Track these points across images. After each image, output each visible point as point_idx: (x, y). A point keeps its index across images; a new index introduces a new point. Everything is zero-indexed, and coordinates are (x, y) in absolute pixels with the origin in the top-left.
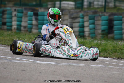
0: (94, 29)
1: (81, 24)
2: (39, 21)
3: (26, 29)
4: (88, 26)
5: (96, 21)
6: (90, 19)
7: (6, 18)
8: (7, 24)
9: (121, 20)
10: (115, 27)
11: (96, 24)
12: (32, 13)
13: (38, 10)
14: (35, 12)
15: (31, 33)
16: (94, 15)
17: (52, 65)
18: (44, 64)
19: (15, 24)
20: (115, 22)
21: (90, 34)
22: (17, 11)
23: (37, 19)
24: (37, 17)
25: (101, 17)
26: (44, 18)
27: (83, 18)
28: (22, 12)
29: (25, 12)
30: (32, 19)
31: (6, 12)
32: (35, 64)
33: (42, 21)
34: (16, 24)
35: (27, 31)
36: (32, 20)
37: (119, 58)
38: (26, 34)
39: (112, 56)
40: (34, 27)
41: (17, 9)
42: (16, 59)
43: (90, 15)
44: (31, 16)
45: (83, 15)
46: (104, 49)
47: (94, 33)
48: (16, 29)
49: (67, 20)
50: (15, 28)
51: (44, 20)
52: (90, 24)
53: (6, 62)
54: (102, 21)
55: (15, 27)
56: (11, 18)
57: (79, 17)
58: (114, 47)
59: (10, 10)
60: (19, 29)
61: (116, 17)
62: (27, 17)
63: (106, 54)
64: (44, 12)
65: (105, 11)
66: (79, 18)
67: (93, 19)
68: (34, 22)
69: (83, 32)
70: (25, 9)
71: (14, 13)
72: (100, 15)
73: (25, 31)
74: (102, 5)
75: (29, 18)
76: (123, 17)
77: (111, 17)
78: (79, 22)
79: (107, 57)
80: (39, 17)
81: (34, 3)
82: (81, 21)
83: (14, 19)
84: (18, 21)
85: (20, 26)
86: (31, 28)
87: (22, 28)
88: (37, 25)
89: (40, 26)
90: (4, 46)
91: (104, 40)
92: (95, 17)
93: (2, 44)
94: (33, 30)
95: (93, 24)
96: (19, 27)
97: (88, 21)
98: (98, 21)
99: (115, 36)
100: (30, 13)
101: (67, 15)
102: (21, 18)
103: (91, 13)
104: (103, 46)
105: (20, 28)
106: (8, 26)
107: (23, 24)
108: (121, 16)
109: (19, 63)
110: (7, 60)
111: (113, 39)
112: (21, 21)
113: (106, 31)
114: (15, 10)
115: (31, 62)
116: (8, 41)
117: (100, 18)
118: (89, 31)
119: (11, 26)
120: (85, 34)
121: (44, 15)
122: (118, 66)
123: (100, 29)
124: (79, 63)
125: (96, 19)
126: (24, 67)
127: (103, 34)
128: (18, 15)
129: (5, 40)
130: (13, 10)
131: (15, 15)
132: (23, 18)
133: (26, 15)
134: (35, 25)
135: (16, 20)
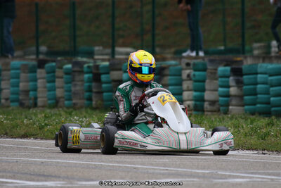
2: (245, 87)
3: (215, 108)
12: (228, 68)
13: (241, 62)
14: (234, 66)
15: (229, 116)
19: (188, 96)
22: (191, 66)
23: (239, 83)
24: (237, 78)
26: (256, 78)
28: (205, 70)
29: (210, 67)
30: (228, 82)
31: (167, 72)
33: (251, 87)
34: (191, 98)
35: (219, 110)
36: (229, 87)
40: (234, 102)
41: (192, 62)
42: (232, 176)
48: (192, 107)
50: (189, 106)
51: (257, 84)
55: (188, 104)
56: (180, 84)
59: (176, 65)
60: (199, 108)
62: (217, 79)
68: (233, 90)
70: (211, 61)
71: (185, 73)
73: (212, 111)
75: (220, 80)
80: (245, 78)
83: (185, 85)
84: (195, 91)
86: (227, 105)
87: (206, 105)
88: (241, 97)
89: (246, 98)
94: (230, 107)
96: (198, 103)
100: (221, 69)
102: (204, 81)
105: (203, 106)
107: (208, 95)
112: (203, 90)
114: (188, 65)
121: (257, 74)
128: (194, 75)
130: (184, 65)
131: (188, 76)
132: (207, 81)
133: (214, 76)
134: (235, 96)
135: (191, 87)
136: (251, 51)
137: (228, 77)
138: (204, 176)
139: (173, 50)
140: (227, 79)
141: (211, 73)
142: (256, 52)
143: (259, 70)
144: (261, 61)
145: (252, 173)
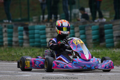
0: (85, 39)
1: (71, 35)
2: (30, 36)
4: (79, 37)
6: (80, 29)
9: (111, 28)
10: (106, 35)
11: (86, 34)
12: (22, 28)
13: (28, 25)
14: (25, 26)
15: (23, 48)
19: (6, 40)
20: (106, 31)
22: (7, 27)
23: (27, 34)
24: (26, 31)
25: (91, 27)
26: (34, 32)
27: (73, 29)
28: (12, 28)
29: (15, 27)
30: (22, 33)
33: (32, 35)
35: (18, 46)
36: (22, 35)
40: (25, 41)
41: (7, 25)
42: (25, 73)
43: (80, 26)
44: (22, 31)
45: (73, 26)
50: (6, 44)
51: (34, 34)
52: (81, 34)
53: (17, 77)
54: (93, 30)
55: (6, 43)
56: (2, 34)
58: (112, 55)
60: (10, 44)
61: (106, 25)
62: (17, 32)
64: (34, 26)
67: (84, 29)
68: (25, 37)
70: (15, 25)
71: (4, 30)
73: (16, 46)
75: (19, 33)
76: (113, 25)
77: (102, 26)
80: (30, 32)
83: (4, 35)
84: (9, 37)
85: (11, 41)
86: (22, 43)
87: (13, 43)
88: (28, 40)
89: (31, 40)
92: (85, 27)
93: (2, 60)
94: (24, 44)
95: (84, 34)
97: (78, 32)
98: (88, 31)
99: (107, 45)
100: (20, 28)
102: (12, 33)
103: (81, 24)
104: (102, 55)
107: (14, 39)
108: (111, 25)
112: (12, 37)
113: (98, 40)
114: (5, 26)
115: (41, 75)
116: (7, 56)
117: (90, 28)
119: (2, 42)
121: (34, 29)
125: (86, 29)
128: (8, 31)
129: (4, 56)
130: (3, 26)
131: (6, 31)
132: (14, 33)
133: (16, 31)
134: (26, 39)
135: (7, 35)
136: (32, 20)
138: (12, 74)
140: (21, 32)
142: (34, 20)
143: (36, 28)
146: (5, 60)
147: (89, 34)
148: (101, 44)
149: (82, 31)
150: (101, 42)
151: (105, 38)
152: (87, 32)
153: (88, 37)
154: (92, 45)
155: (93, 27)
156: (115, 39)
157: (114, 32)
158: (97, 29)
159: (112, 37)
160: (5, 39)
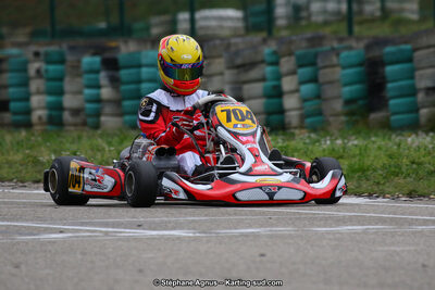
0: (318, 97)
1: (269, 84)
2: (123, 88)
3: (78, 120)
4: (297, 91)
5: (321, 72)
6: (301, 66)
7: (6, 87)
8: (13, 105)
9: (410, 60)
10: (390, 85)
11: (321, 80)
12: (97, 59)
13: (117, 49)
14: (108, 55)
15: (99, 132)
16: (313, 50)
17: (179, 238)
18: (153, 238)
19: (39, 103)
20: (389, 69)
21: (303, 117)
22: (42, 57)
23: (115, 81)
24: (111, 73)
25: (338, 55)
26: (139, 73)
27: (276, 63)
28: (62, 61)
29: (70, 58)
30: (97, 80)
31: (5, 66)
32: (119, 240)
34: (43, 104)
35: (84, 124)
36: (99, 87)
37: (411, 195)
38: (79, 138)
39: (388, 188)
40: (108, 109)
41: (42, 50)
42: (51, 229)
43: (298, 52)
44: (95, 72)
45: (275, 53)
46: (356, 167)
47: (319, 113)
48: (45, 119)
49: (221, 74)
50: (40, 118)
51: (139, 82)
52: (302, 83)
53: (18, 243)
54: (344, 68)
55: (39, 114)
56: (25, 84)
57: (263, 62)
58: (390, 157)
59: (20, 56)
60: (55, 120)
61: (389, 49)
62: (80, 75)
63: (365, 185)
64: (139, 52)
65: (350, 32)
66: (263, 66)
67: (313, 64)
68: (106, 92)
69: (281, 111)
70: (72, 48)
71: (33, 67)
72: (333, 49)
73: (75, 125)
74: (338, 13)
75: (86, 78)
76: (415, 50)
77: (375, 53)
78: (263, 79)
79: (370, 196)
80: (124, 74)
81: (103, 25)
82: (268, 76)
83: (34, 85)
84: (49, 93)
86: (98, 114)
87: (67, 116)
88: (117, 102)
89: (127, 104)
90: (7, 183)
91: (353, 134)
92: (316, 55)
94: (103, 119)
95: (314, 80)
96: (54, 113)
97: (293, 73)
98: (327, 70)
99: (393, 118)
100: (89, 60)
101: (220, 56)
102: (61, 79)
103: (304, 44)
104: (354, 156)
105: (60, 117)
106: (15, 113)
107: (69, 101)
108: (408, 47)
109: (64, 241)
110: (21, 234)
111: (387, 127)
112: (61, 93)
113: (361, 102)
114: (37, 54)
115: (106, 233)
116: (21, 165)
117: (335, 60)
118: (301, 108)
119: (28, 112)
120: (287, 120)
121: (140, 66)
122: (411, 223)
123: (339, 97)
124: (272, 225)
125: (320, 63)
126: (83, 254)
127: (350, 114)
128: (47, 71)
129: (10, 164)
130: (30, 56)
131: (38, 71)
132: (67, 79)
133: (76, 70)
134: (109, 101)
135: (42, 88)
136: (148, 29)
137: (97, 72)
139: (28, 30)
140: (92, 76)
141: (73, 67)
142: (155, 31)
143: (144, 61)
144: (149, 46)
145: (82, 224)
146: (11, 180)
147: (331, 83)
148: (373, 116)
149: (305, 71)
150: (371, 108)
151: (389, 94)
152: (324, 75)
153: (329, 91)
154: (343, 118)
155: (344, 54)
156: (421, 97)
157: (418, 73)
158: (360, 65)
159: (413, 92)
160: (35, 100)
